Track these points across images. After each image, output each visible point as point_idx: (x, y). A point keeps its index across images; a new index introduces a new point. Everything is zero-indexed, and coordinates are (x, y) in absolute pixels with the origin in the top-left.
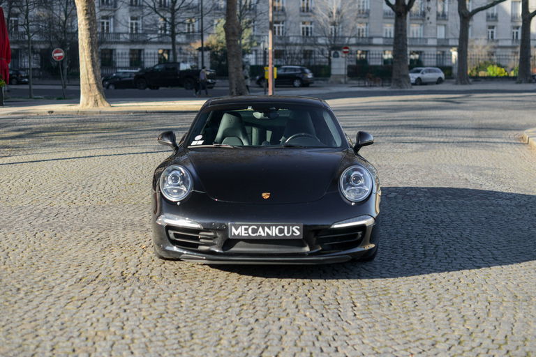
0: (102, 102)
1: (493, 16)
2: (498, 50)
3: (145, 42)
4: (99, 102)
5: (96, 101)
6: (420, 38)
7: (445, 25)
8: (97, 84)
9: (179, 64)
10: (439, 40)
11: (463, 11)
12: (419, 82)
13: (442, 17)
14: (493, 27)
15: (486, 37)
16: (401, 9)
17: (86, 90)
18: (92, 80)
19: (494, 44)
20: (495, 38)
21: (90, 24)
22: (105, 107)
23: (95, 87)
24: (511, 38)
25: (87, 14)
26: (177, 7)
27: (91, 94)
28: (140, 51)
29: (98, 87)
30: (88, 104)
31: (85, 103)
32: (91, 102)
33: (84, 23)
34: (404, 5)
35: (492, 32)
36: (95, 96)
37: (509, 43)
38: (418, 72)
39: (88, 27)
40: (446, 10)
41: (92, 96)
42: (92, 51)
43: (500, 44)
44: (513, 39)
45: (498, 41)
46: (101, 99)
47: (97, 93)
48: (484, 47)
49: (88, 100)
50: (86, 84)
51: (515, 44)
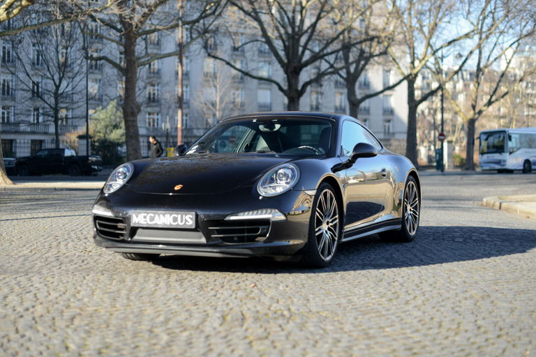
1: (389, 110)
3: (17, 132)
9: (63, 150)
11: (353, 98)
16: (294, 94)
26: (60, 92)
28: (11, 141)
34: (297, 90)
51: (387, 137)
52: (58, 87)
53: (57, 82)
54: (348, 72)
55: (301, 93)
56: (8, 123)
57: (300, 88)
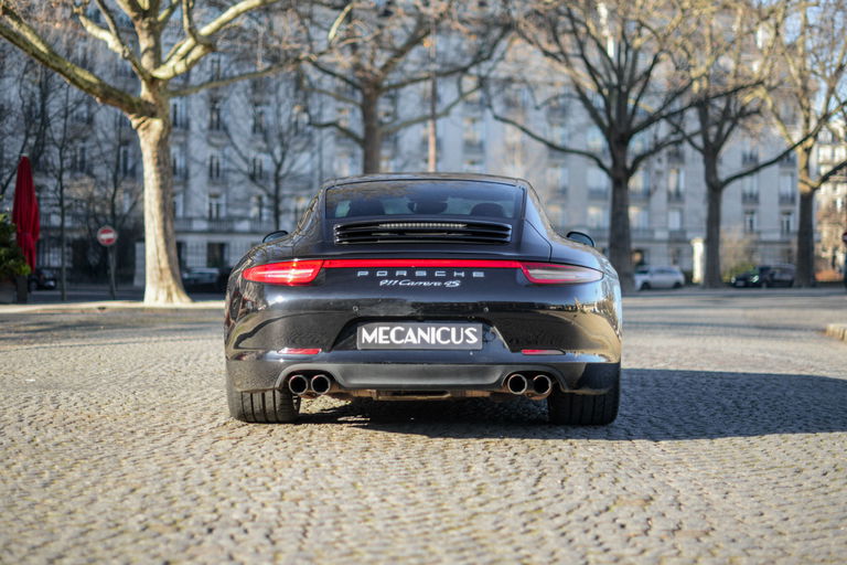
0: (179, 296)
1: (751, 196)
2: (761, 247)
3: (230, 232)
4: (175, 296)
5: (170, 295)
6: (644, 230)
7: (681, 211)
8: (172, 269)
10: (672, 233)
11: (713, 180)
12: (646, 286)
13: (676, 197)
14: (752, 213)
15: (740, 226)
16: (621, 174)
17: (155, 279)
18: (164, 264)
19: (755, 237)
20: (755, 227)
21: (162, 178)
22: (182, 302)
23: (168, 274)
24: (779, 227)
25: (159, 163)
27: (162, 284)
28: (222, 245)
29: (174, 275)
30: (157, 299)
31: (154, 297)
32: (163, 296)
33: (153, 176)
35: (751, 222)
36: (169, 288)
37: (777, 236)
38: (645, 272)
39: (159, 182)
40: (682, 186)
41: (163, 288)
42: (165, 220)
43: (764, 237)
44: (782, 232)
45: (759, 233)
46: (177, 291)
47: (171, 282)
48: (739, 242)
49: (157, 292)
50: (155, 268)
51: (785, 238)
52: (279, 166)
53: (279, 158)
54: (706, 140)
55: (630, 172)
56: (218, 220)
57: (629, 164)
